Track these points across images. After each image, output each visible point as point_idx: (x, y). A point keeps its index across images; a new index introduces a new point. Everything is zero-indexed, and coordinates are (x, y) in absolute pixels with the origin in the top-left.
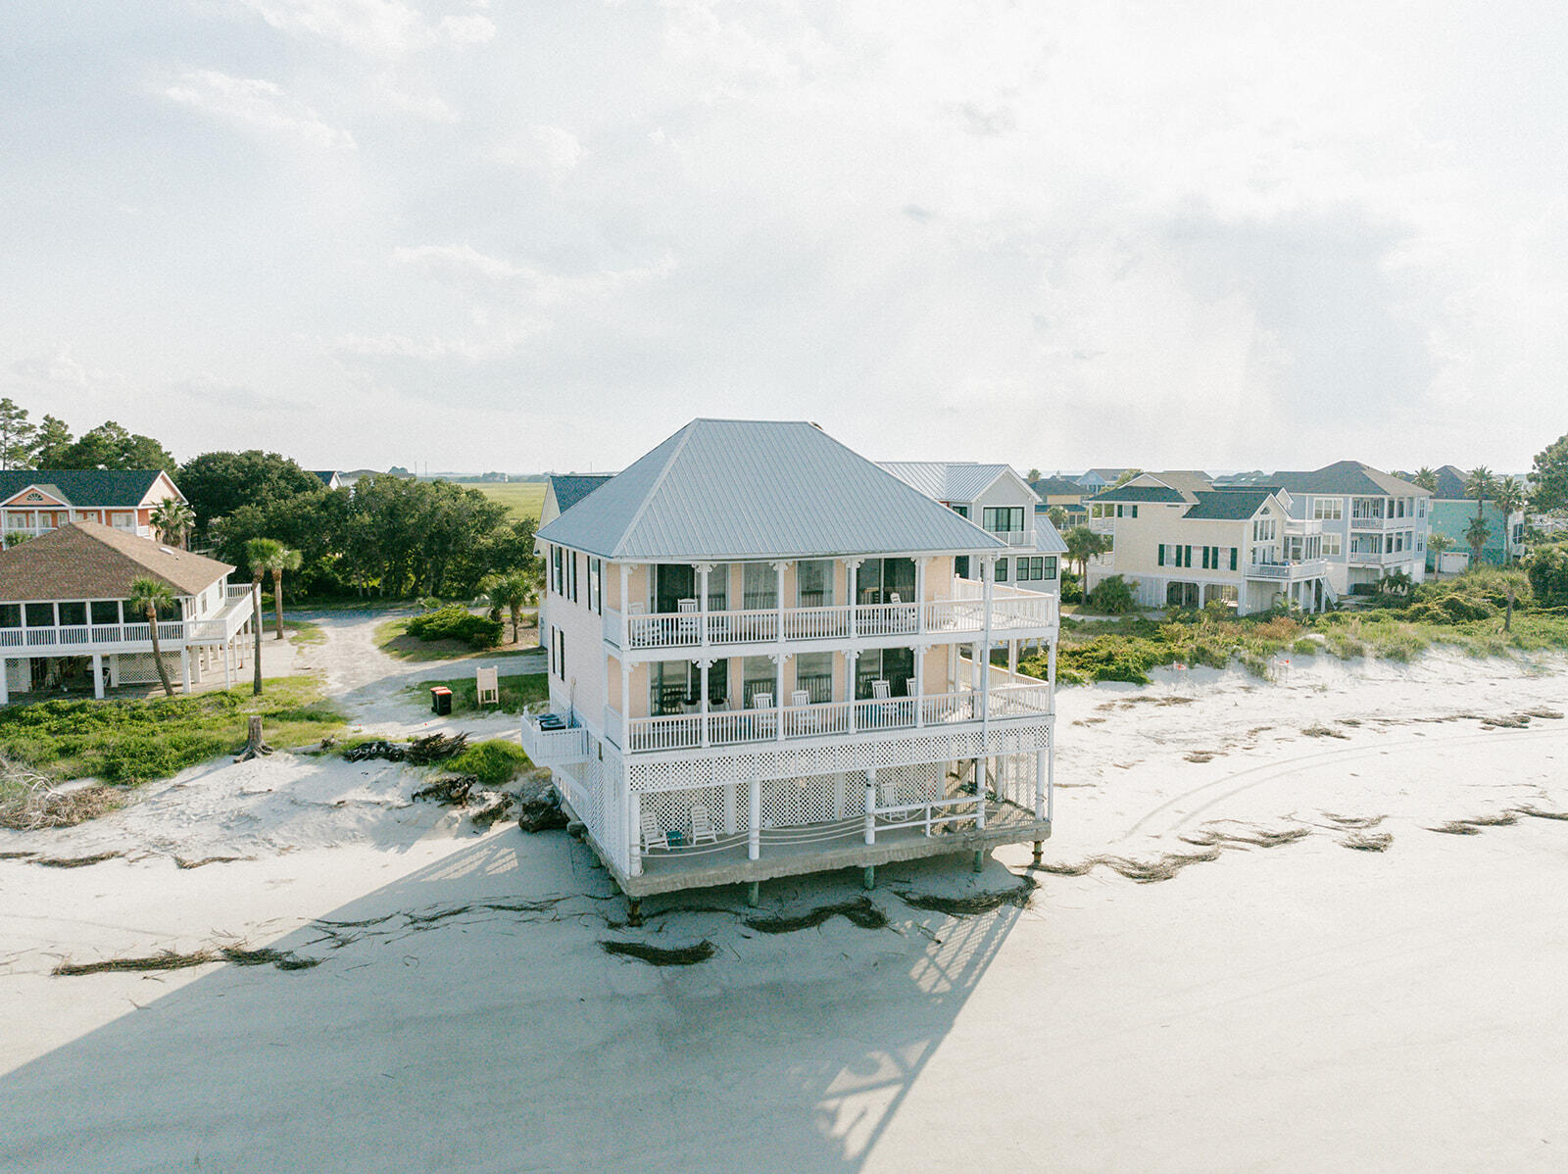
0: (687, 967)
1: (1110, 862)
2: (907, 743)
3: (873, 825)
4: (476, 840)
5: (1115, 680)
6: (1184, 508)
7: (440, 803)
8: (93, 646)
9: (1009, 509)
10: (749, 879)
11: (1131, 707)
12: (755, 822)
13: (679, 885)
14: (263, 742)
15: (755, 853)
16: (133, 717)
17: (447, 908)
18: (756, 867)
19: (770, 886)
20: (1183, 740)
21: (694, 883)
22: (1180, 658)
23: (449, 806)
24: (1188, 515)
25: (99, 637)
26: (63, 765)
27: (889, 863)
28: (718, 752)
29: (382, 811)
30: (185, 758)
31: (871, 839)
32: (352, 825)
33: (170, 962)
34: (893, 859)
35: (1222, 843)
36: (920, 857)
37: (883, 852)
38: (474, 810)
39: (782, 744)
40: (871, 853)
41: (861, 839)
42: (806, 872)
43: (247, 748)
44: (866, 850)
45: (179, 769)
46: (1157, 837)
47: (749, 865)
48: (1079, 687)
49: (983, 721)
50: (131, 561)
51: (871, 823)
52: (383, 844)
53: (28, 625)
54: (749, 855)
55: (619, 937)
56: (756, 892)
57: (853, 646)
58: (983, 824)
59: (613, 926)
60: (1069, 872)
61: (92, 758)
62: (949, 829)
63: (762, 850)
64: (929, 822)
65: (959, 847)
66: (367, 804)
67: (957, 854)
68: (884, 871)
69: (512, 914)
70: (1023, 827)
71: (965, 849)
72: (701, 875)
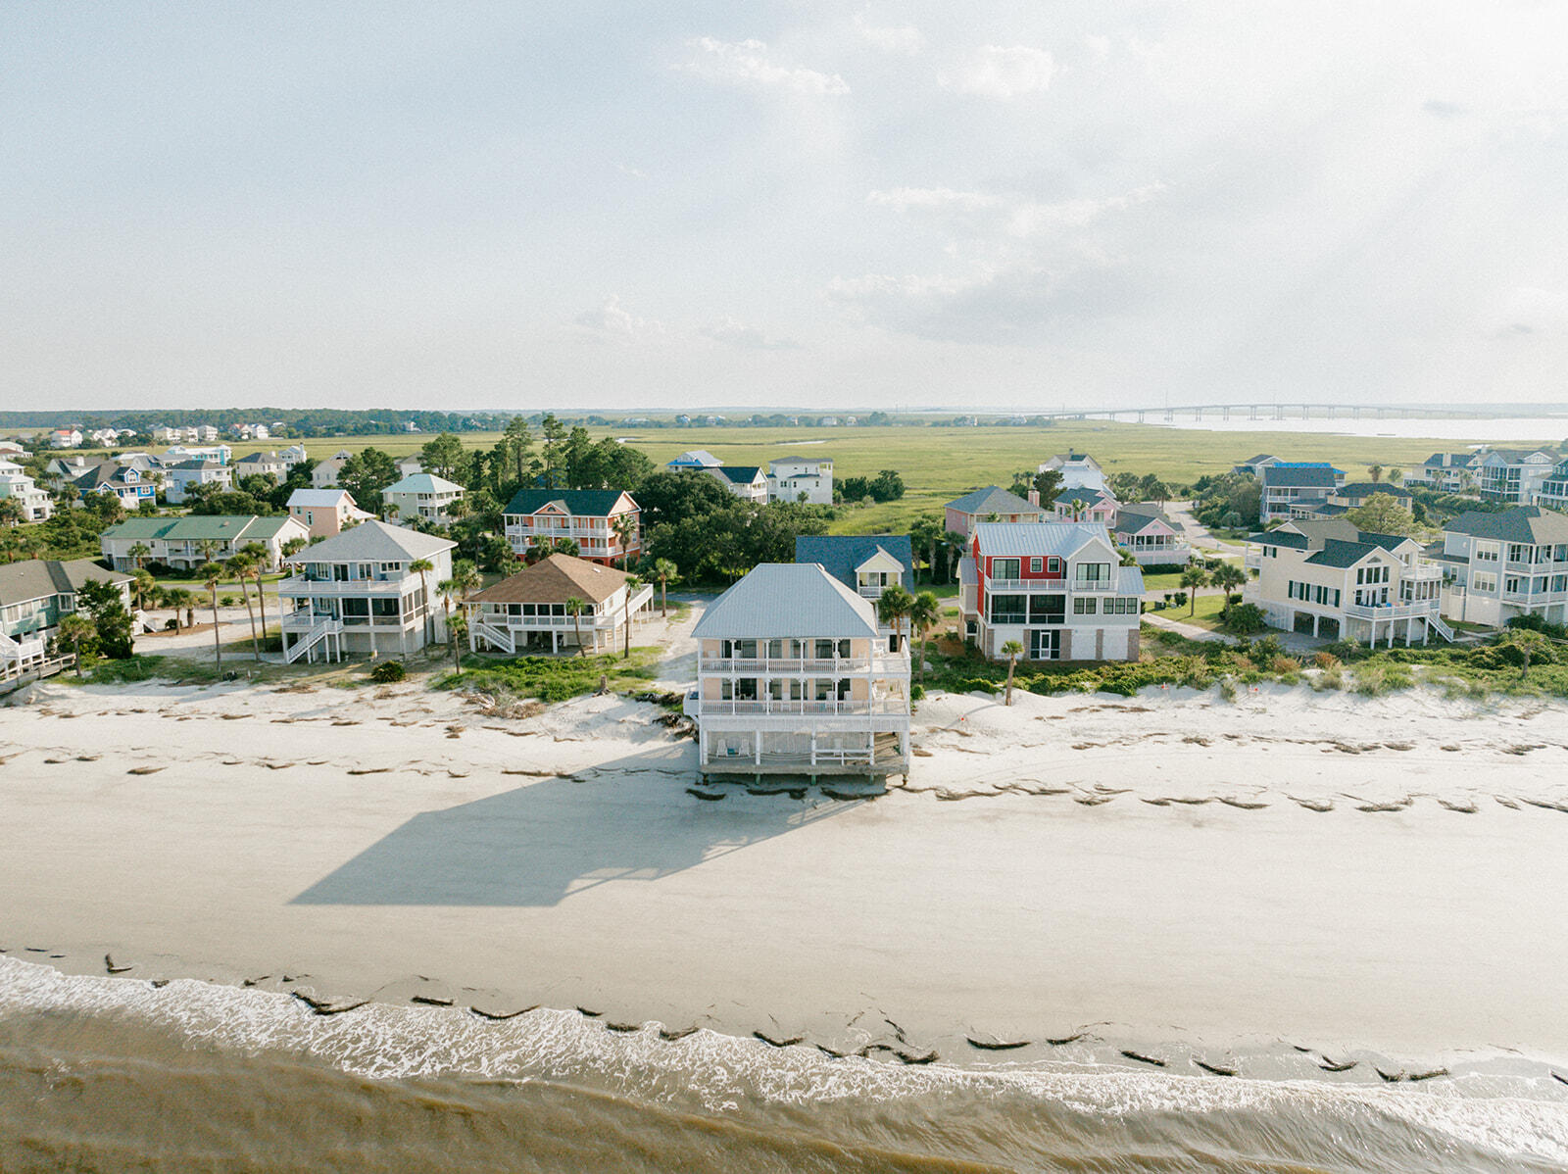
0: (711, 802)
1: (938, 790)
2: (830, 722)
4: (672, 744)
5: (1108, 692)
6: (1308, 554)
7: (662, 726)
8: (552, 626)
9: (1098, 565)
10: (754, 772)
12: (758, 749)
13: (722, 771)
14: (607, 688)
15: (758, 762)
16: (563, 667)
17: (641, 768)
18: (758, 768)
19: (764, 777)
22: (1172, 681)
23: (666, 727)
24: (1310, 560)
25: (555, 622)
26: (526, 691)
27: (822, 775)
28: (739, 718)
29: (638, 726)
30: (574, 692)
31: (814, 763)
32: (625, 731)
33: (538, 774)
34: (823, 773)
35: (1010, 790)
36: (837, 774)
37: (819, 769)
38: (677, 730)
39: (768, 716)
40: (814, 769)
41: (810, 762)
42: (781, 773)
43: (600, 690)
44: (810, 767)
45: (570, 697)
46: (982, 782)
47: (754, 766)
48: (1081, 695)
49: (869, 715)
50: (573, 582)
51: (814, 756)
52: (633, 742)
53: (525, 615)
54: (755, 763)
55: (695, 788)
56: (758, 778)
57: (802, 677)
58: (872, 763)
59: (697, 784)
60: (912, 791)
61: (538, 688)
62: (855, 764)
63: (761, 761)
64: (843, 758)
65: (858, 772)
66: (634, 722)
67: (857, 775)
68: (821, 778)
69: (663, 775)
70: (893, 767)
71: (861, 774)
72: (732, 768)
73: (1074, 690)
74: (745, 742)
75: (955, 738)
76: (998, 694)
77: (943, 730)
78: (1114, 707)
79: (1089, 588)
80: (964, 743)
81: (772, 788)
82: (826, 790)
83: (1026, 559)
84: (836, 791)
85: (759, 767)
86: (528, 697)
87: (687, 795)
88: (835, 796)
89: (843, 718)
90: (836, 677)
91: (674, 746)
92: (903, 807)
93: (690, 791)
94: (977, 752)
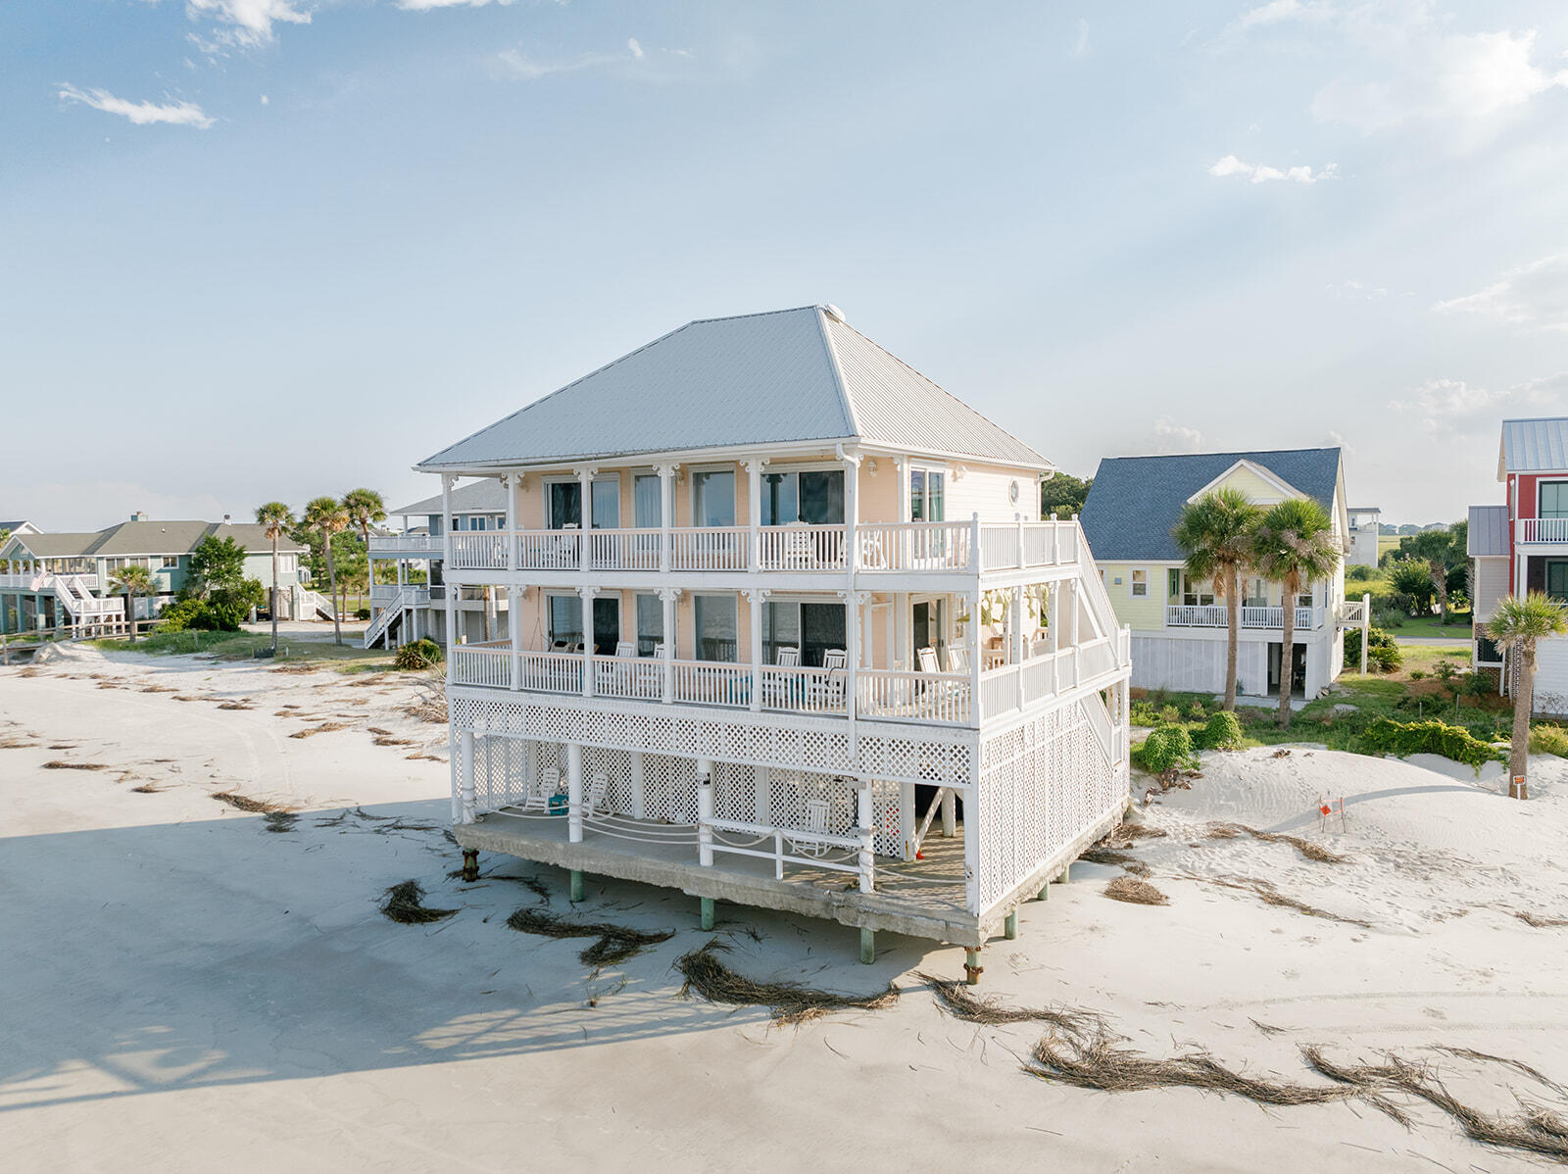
1: (1068, 1026)
2: (741, 731)
3: (707, 839)
10: (561, 863)
15: (574, 835)
28: (525, 699)
31: (706, 859)
34: (724, 896)
36: (761, 905)
37: (717, 882)
39: (588, 701)
40: (705, 878)
41: (693, 854)
42: (620, 876)
44: (691, 871)
49: (847, 718)
51: (705, 836)
54: (565, 834)
56: (575, 884)
58: (867, 886)
62: (811, 880)
63: (587, 836)
64: (779, 857)
65: (816, 909)
70: (926, 911)
71: (828, 917)
72: (516, 841)
75: (1278, 864)
76: (1492, 767)
77: (1255, 834)
85: (571, 850)
89: (776, 722)
94: (1323, 915)
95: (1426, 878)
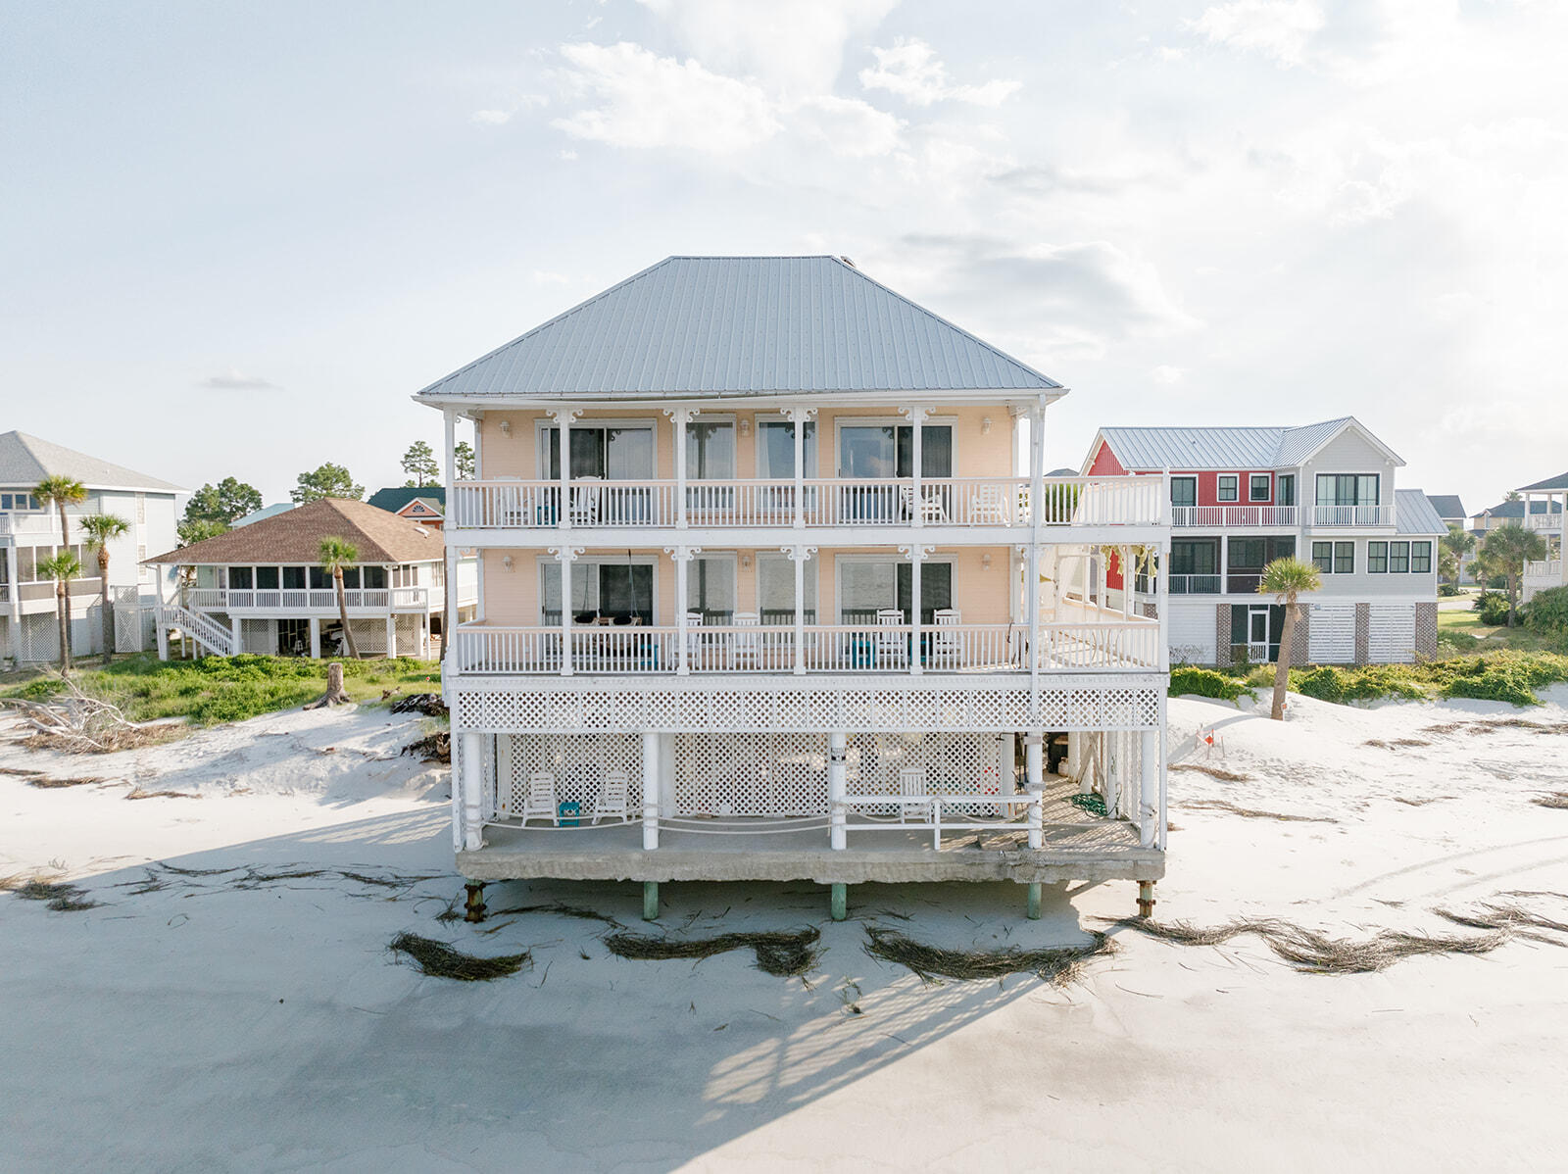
0: (460, 983)
1: (1271, 932)
2: (895, 697)
3: (843, 819)
5: (1478, 698)
7: (422, 759)
8: (314, 609)
9: (1356, 477)
10: (637, 876)
11: (1486, 731)
12: (654, 802)
13: (530, 870)
14: (343, 692)
15: (651, 840)
17: (300, 869)
19: (671, 891)
20: (1549, 777)
21: (553, 872)
23: (435, 763)
25: (317, 601)
27: (866, 883)
28: (584, 685)
29: (362, 761)
30: (273, 704)
31: (839, 841)
32: (323, 773)
34: (871, 877)
35: (1517, 928)
36: (919, 879)
37: (856, 864)
39: (682, 683)
40: (839, 862)
41: (825, 840)
42: (726, 879)
43: (326, 697)
44: (827, 857)
45: (257, 713)
46: (1394, 904)
47: (636, 856)
48: (1415, 704)
49: (1030, 673)
50: (358, 531)
51: (839, 817)
53: (258, 588)
54: (639, 843)
55: (430, 930)
56: (651, 898)
57: (799, 540)
58: (1037, 840)
59: (449, 916)
60: (1185, 937)
61: (200, 699)
62: (977, 845)
63: (663, 837)
64: (936, 826)
65: (989, 873)
66: (354, 753)
67: (986, 885)
68: (865, 894)
69: (357, 887)
70: (1111, 854)
71: (1000, 878)
72: (564, 860)
73: (1395, 694)
74: (615, 780)
75: (1210, 786)
78: (1516, 724)
79: (1341, 521)
80: (1240, 795)
81: (698, 932)
82: (886, 938)
83: (1208, 477)
84: (922, 941)
85: (650, 859)
86: (167, 715)
87: (391, 956)
88: (922, 959)
89: (939, 684)
90: (917, 543)
91: (434, 809)
92: (1194, 1003)
93: (406, 944)
94: (1296, 819)
95: (1309, 784)
